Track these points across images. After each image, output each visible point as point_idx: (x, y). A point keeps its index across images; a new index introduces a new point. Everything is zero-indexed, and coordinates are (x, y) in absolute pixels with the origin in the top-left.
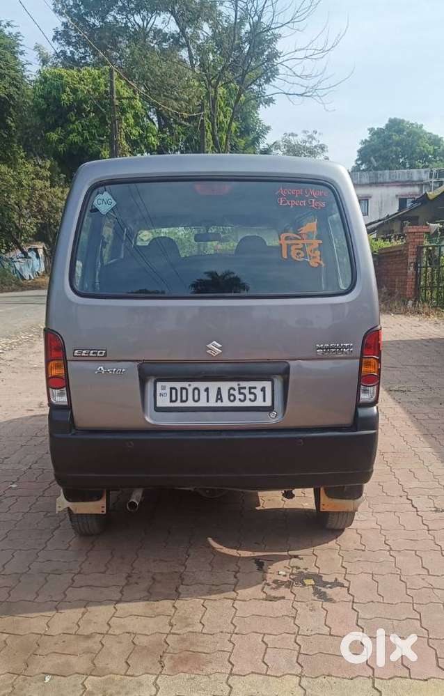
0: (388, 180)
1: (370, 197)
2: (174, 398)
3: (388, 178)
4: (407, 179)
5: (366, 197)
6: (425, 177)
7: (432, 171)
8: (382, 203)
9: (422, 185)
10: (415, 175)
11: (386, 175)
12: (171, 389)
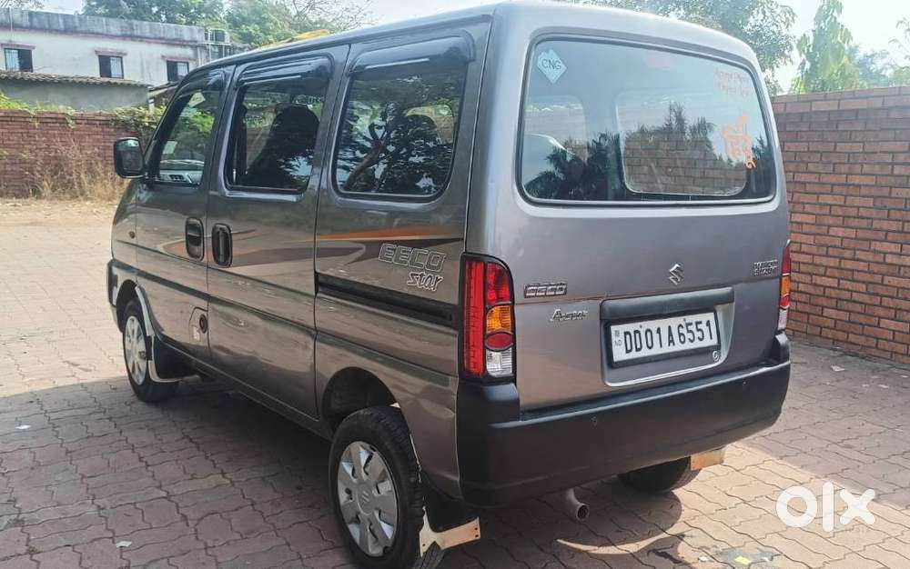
0: (148, 34)
1: (125, 54)
2: (629, 348)
3: (148, 31)
4: (175, 37)
5: (121, 53)
6: (200, 37)
7: (206, 31)
8: (142, 64)
9: (196, 47)
10: (186, 32)
11: (145, 27)
12: (626, 333)
